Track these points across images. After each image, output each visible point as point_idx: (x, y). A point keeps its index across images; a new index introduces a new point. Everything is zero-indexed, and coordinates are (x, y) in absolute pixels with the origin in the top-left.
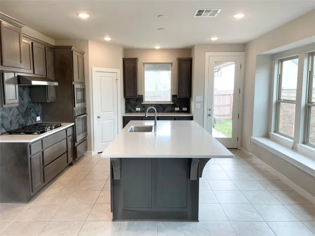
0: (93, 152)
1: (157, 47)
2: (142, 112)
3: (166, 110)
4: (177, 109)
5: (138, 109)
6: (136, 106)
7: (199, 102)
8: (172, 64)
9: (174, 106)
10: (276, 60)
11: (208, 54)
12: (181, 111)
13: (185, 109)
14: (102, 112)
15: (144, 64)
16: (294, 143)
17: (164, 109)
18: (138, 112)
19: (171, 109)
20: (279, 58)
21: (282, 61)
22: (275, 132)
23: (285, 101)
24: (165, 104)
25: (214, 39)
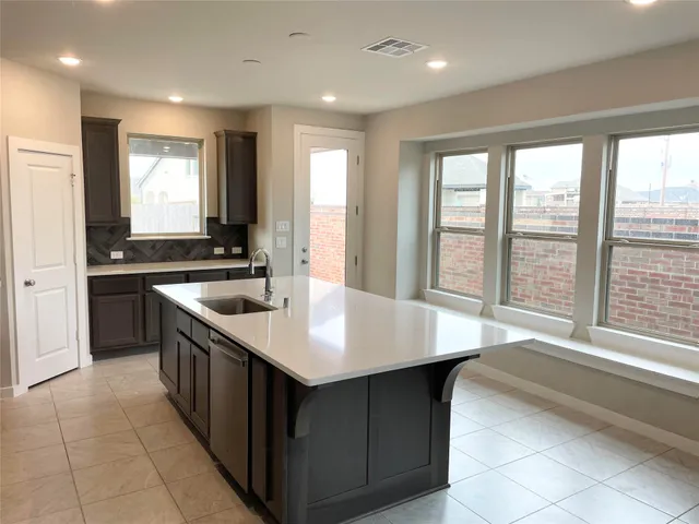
0: (14, 386)
1: (176, 99)
2: (126, 261)
3: (193, 254)
4: (219, 251)
5: (117, 255)
6: (110, 247)
7: (283, 234)
8: (200, 142)
9: (211, 243)
10: (432, 154)
11: (298, 129)
12: (228, 256)
13: (237, 250)
14: (36, 267)
15: (129, 135)
16: (485, 304)
17: (188, 253)
18: (115, 262)
19: (204, 251)
20: (438, 150)
21: (440, 156)
22: (432, 287)
23: (452, 230)
24: (191, 240)
25: (329, 99)
